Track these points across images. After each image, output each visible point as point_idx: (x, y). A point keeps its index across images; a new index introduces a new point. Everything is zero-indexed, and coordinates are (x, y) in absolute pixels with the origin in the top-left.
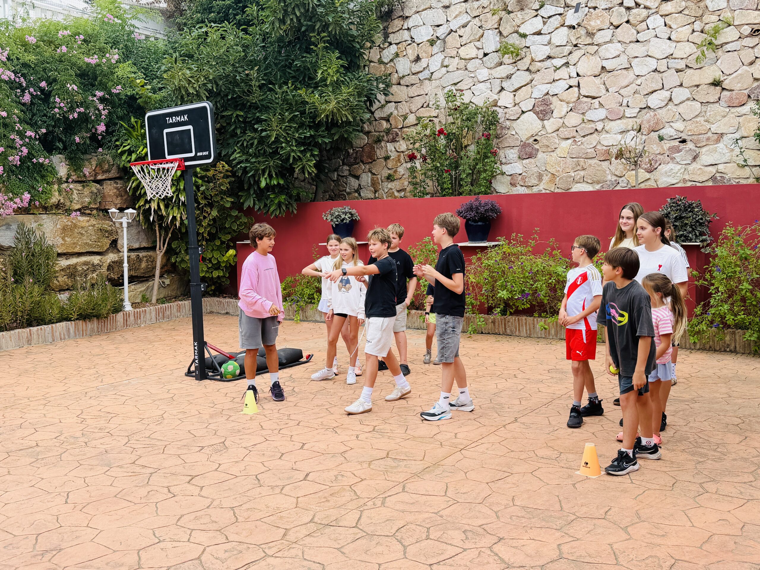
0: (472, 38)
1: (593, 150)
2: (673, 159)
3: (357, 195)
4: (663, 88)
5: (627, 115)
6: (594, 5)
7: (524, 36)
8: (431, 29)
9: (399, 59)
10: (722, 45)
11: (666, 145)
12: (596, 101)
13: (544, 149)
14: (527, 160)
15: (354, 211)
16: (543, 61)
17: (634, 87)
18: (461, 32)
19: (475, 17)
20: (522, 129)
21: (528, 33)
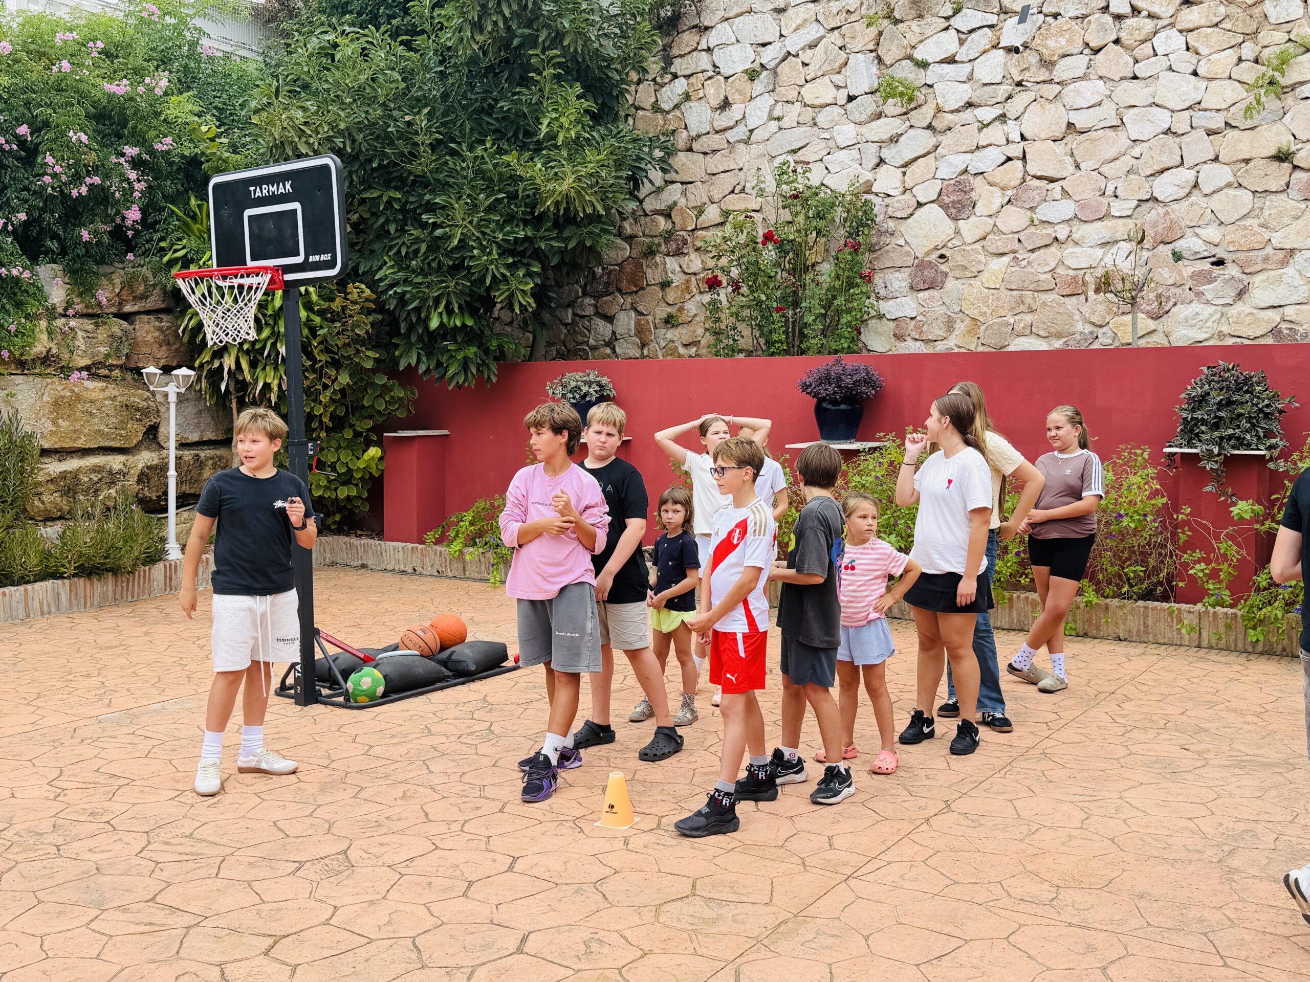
0: (826, 67)
1: (1049, 276)
2: (1199, 294)
3: (608, 351)
4: (1182, 163)
5: (1114, 212)
6: (1054, 11)
7: (924, 65)
8: (750, 50)
9: (691, 104)
10: (1293, 87)
11: (1187, 269)
12: (1057, 186)
13: (957, 273)
14: (926, 293)
15: (605, 380)
16: (957, 111)
17: (1126, 162)
18: (805, 56)
19: (833, 29)
20: (916, 236)
21: (930, 61)
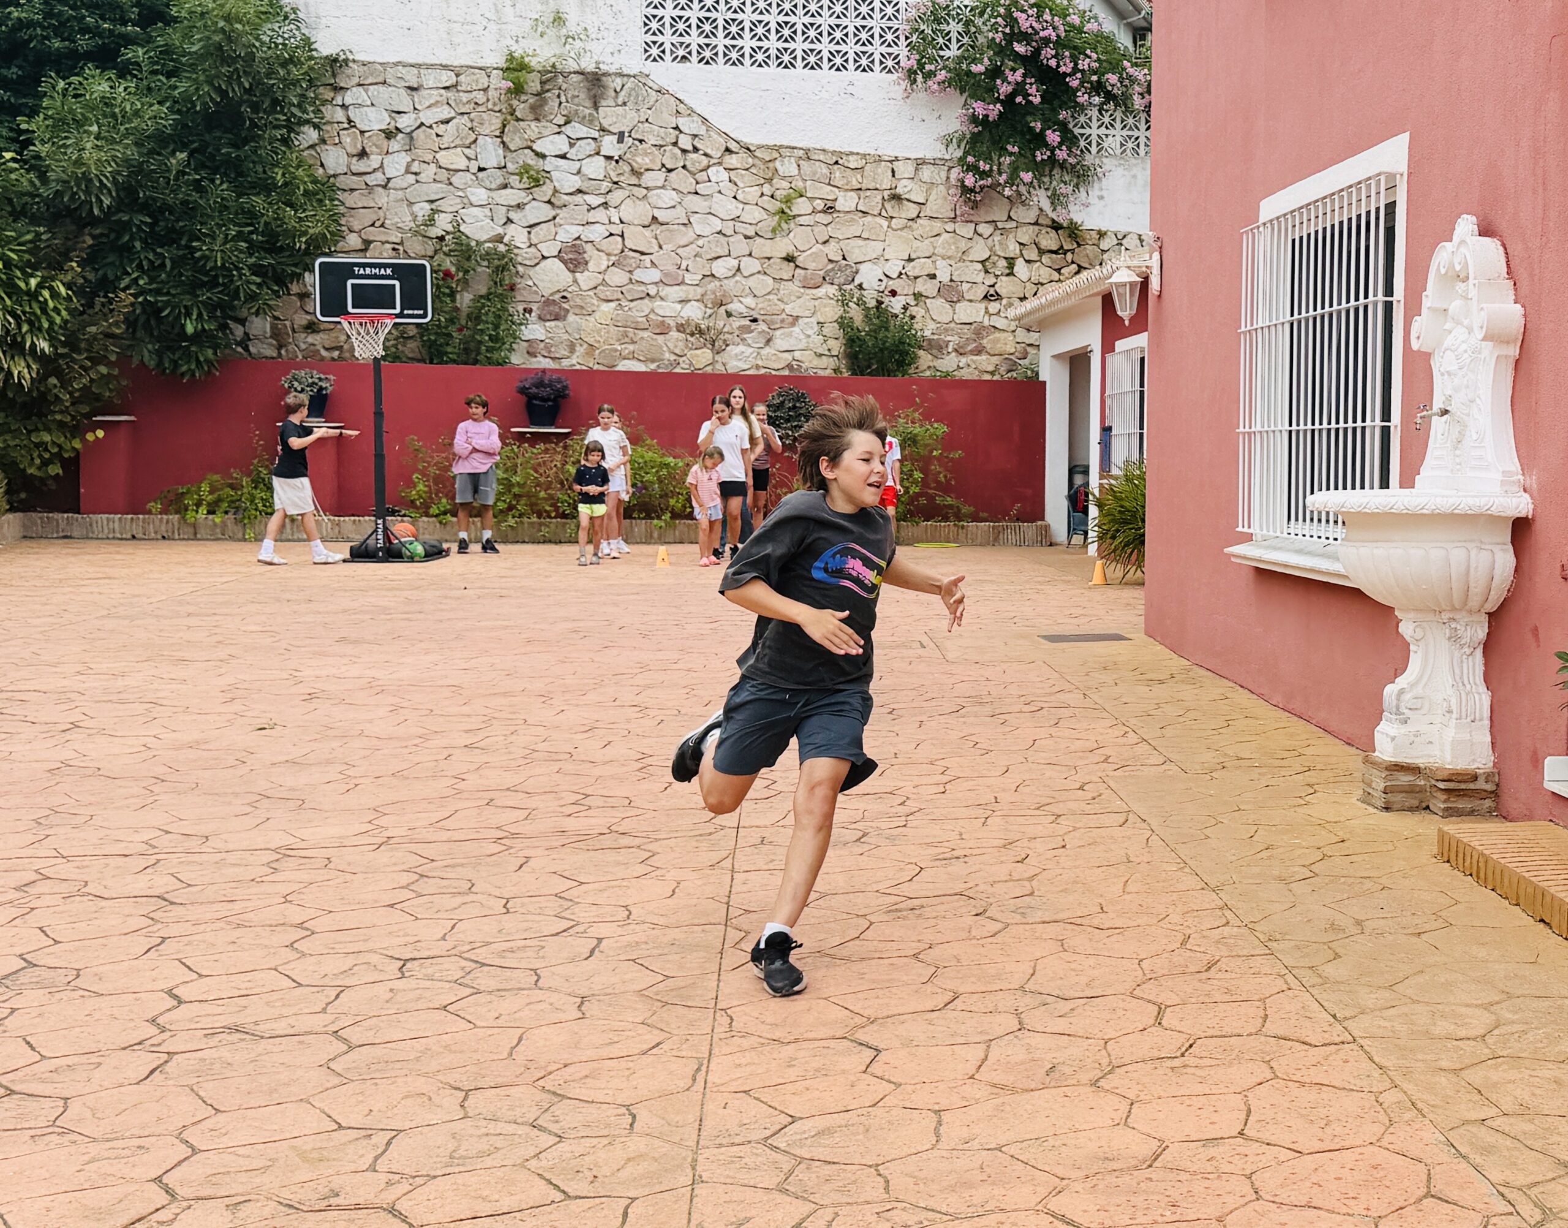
0: (458, 142)
1: (644, 319)
2: (743, 340)
4: (729, 255)
5: (687, 281)
6: (640, 137)
7: (543, 156)
8: (386, 115)
10: (794, 217)
11: (736, 323)
12: (646, 258)
13: (577, 311)
14: (553, 323)
16: (571, 194)
17: (693, 249)
18: (441, 129)
19: (462, 114)
20: (542, 281)
21: (547, 153)
